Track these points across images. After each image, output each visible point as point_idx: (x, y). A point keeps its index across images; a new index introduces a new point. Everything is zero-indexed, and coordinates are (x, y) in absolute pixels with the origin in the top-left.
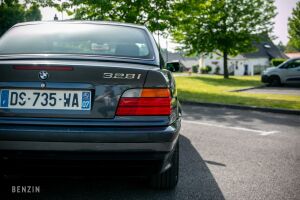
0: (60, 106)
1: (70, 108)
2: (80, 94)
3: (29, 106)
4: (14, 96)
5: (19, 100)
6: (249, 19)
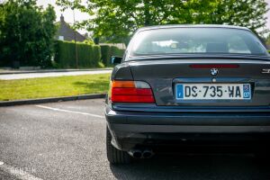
0: (226, 96)
1: (234, 98)
2: (241, 86)
3: (200, 97)
4: (188, 89)
5: (192, 92)
6: (244, 15)
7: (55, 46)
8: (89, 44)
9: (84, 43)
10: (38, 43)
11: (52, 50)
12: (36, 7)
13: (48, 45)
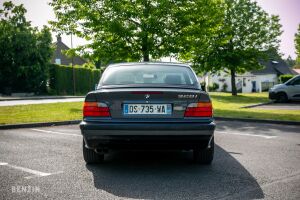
1: (161, 113)
2: (165, 106)
3: (139, 113)
4: (131, 108)
5: (134, 110)
6: (256, 38)
7: (50, 71)
8: (89, 68)
9: (83, 66)
10: (32, 68)
11: (48, 74)
12: (31, 29)
13: (42, 69)
